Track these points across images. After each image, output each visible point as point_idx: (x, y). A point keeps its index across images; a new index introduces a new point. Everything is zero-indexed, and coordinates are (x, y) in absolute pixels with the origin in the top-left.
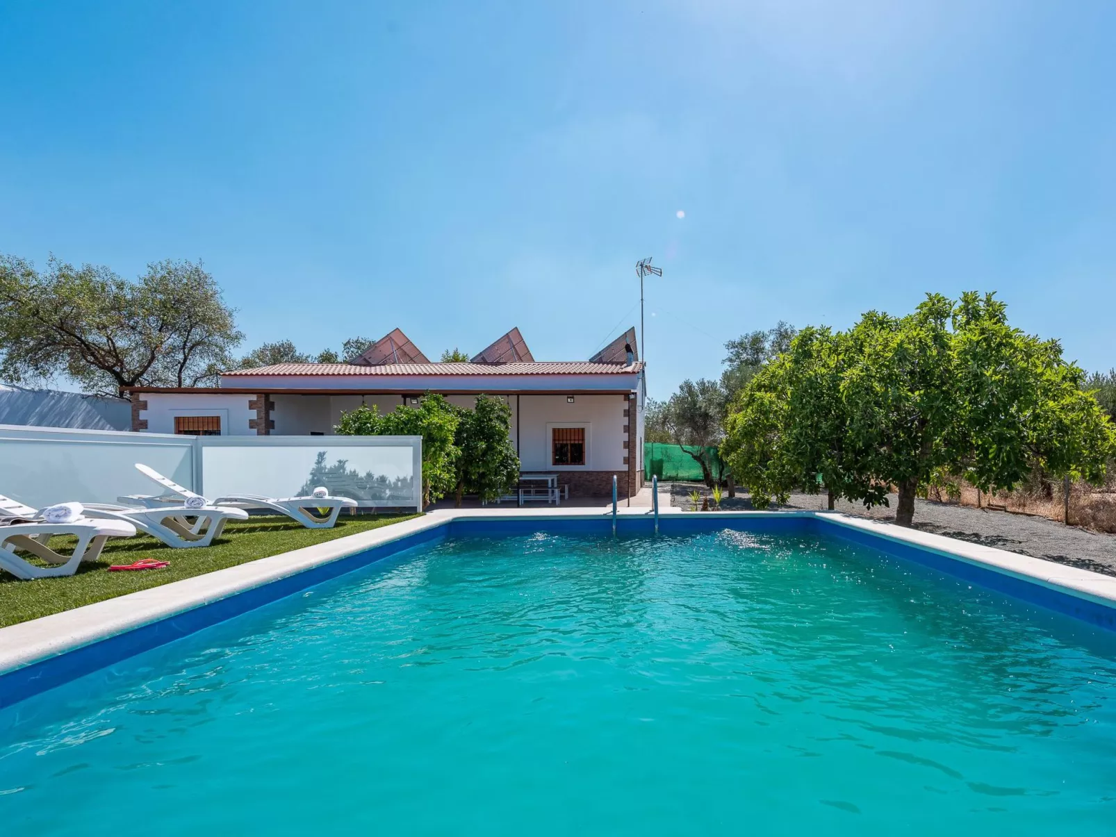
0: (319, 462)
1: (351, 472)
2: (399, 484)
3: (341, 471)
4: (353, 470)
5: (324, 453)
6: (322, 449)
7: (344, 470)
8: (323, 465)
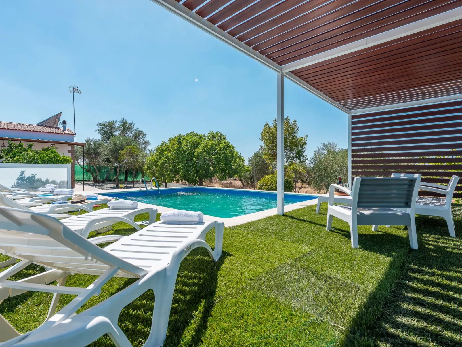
0: (21, 175)
1: (38, 179)
2: (62, 183)
3: (33, 178)
4: (39, 178)
5: (24, 171)
6: (22, 170)
7: (35, 178)
8: (23, 176)
